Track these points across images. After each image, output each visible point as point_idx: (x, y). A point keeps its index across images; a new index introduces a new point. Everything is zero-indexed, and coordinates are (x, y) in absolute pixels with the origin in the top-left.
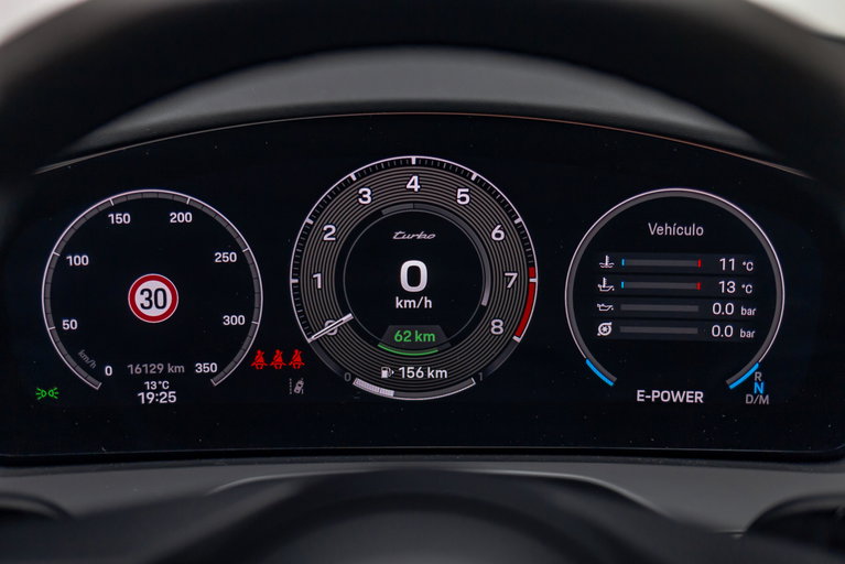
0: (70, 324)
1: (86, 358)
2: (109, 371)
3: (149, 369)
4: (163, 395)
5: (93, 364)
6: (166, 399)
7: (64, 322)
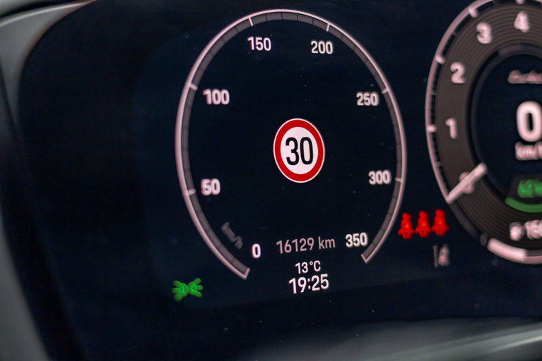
0: (211, 187)
1: (230, 234)
2: (256, 251)
3: (300, 245)
4: (315, 280)
5: (239, 243)
6: (319, 285)
7: (205, 183)
